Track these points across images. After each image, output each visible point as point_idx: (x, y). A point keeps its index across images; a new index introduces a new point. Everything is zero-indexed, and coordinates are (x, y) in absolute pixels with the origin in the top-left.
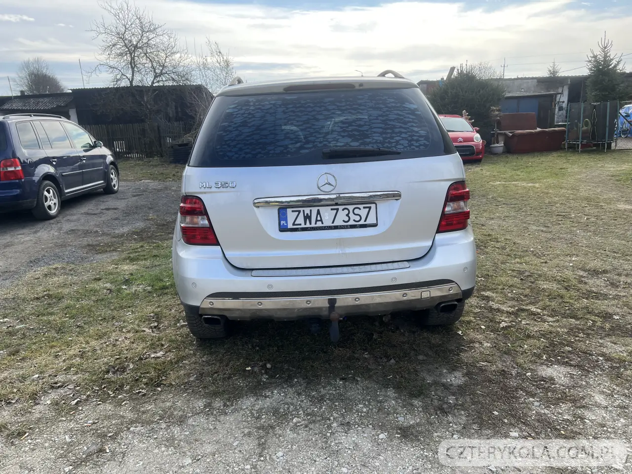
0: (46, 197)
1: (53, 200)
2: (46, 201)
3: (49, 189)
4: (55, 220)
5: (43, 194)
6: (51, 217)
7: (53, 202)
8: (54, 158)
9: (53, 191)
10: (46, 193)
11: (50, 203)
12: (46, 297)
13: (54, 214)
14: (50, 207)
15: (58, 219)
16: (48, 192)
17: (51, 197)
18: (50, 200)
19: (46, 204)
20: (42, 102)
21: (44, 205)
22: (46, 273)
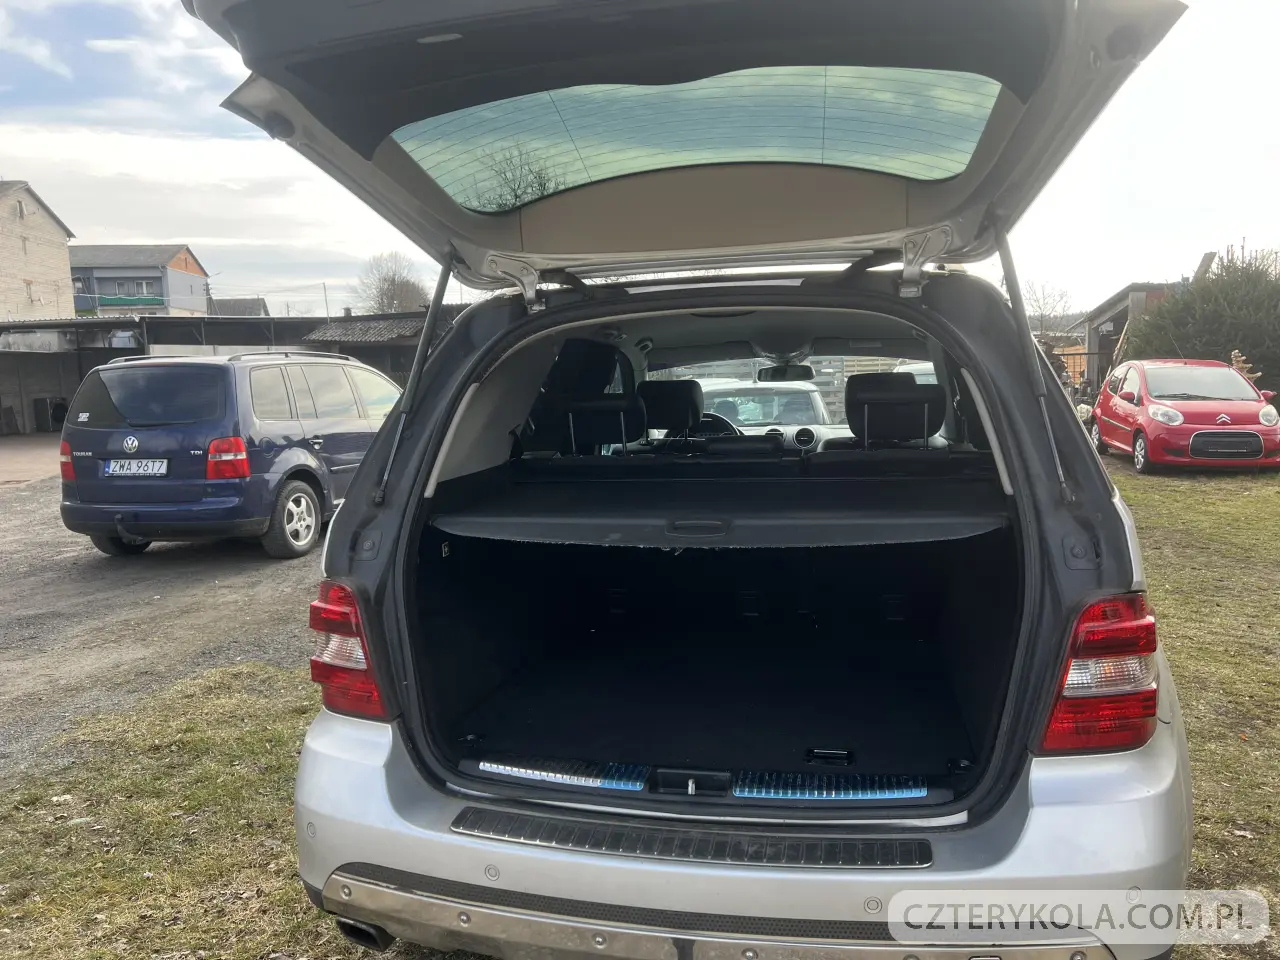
0: (291, 515)
1: (304, 520)
2: (290, 520)
3: (300, 497)
4: (302, 559)
5: (284, 507)
6: (294, 554)
7: (304, 524)
8: (317, 437)
9: (307, 502)
10: (291, 505)
11: (298, 526)
12: (173, 748)
13: (300, 549)
14: (296, 535)
15: (308, 557)
16: (297, 502)
17: (302, 513)
18: (299, 520)
19: (289, 528)
20: (376, 328)
21: (283, 530)
22: (211, 684)
